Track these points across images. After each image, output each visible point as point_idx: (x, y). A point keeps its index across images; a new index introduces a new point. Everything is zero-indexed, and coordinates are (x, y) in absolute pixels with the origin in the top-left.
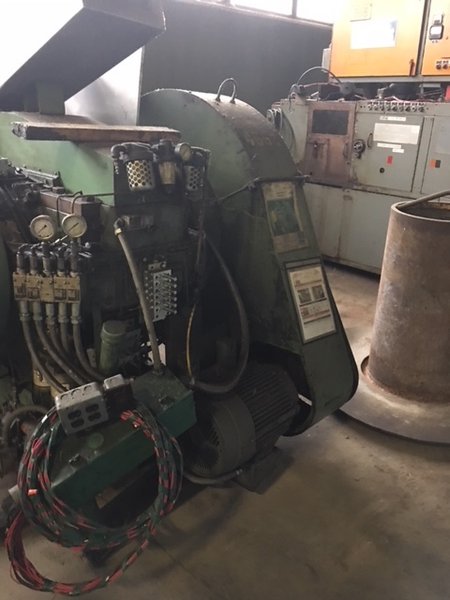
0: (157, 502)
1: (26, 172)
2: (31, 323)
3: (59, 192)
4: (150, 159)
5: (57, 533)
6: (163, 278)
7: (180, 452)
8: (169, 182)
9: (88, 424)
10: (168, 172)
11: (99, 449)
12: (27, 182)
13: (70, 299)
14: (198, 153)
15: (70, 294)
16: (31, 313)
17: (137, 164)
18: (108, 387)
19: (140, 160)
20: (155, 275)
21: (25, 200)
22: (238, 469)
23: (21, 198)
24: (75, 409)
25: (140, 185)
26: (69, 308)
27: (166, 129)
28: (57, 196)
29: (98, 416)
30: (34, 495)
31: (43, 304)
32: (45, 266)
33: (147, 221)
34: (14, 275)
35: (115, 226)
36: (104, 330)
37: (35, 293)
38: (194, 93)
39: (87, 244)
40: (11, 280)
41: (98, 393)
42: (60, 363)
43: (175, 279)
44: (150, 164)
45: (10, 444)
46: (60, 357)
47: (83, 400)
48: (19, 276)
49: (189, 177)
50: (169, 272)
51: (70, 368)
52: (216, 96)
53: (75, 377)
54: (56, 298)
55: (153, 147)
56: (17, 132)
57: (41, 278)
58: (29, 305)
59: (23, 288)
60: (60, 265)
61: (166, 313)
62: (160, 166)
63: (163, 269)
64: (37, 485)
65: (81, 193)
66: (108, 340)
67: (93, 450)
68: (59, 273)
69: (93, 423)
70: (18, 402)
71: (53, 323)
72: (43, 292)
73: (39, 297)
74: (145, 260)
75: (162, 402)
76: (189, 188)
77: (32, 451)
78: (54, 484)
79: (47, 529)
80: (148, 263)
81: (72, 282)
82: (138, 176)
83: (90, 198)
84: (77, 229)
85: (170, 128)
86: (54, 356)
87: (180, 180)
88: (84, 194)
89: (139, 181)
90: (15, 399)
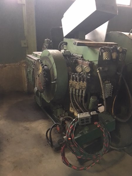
0: (103, 150)
1: (74, 54)
2: (72, 94)
3: (82, 60)
4: (110, 51)
5: (75, 151)
6: (109, 85)
7: (110, 137)
8: (114, 58)
9: (85, 123)
10: (114, 55)
11: (88, 131)
12: (74, 57)
13: (83, 89)
14: (124, 50)
15: (83, 87)
16: (72, 92)
17: (106, 53)
18: (92, 114)
19: (107, 51)
20: (107, 84)
21: (74, 62)
22: (125, 146)
23: (73, 61)
24: (83, 118)
25: (106, 58)
26: (82, 91)
27: (113, 43)
28: (82, 61)
29: (88, 121)
30: (70, 139)
31: (76, 89)
32: (78, 79)
33: (106, 69)
34: (70, 81)
35: (97, 70)
36: (91, 98)
37: (74, 86)
38: (122, 32)
39: (89, 74)
40: (69, 82)
41: (89, 115)
42: (78, 106)
43: (113, 86)
44: (110, 53)
45: (62, 126)
46: (79, 104)
47: (85, 116)
48: (71, 81)
49: (120, 57)
50: (111, 84)
51: (81, 107)
52: (129, 33)
53: (82, 110)
54: (80, 88)
55: (111, 48)
56: (75, 44)
57: (76, 82)
58: (72, 89)
59: (71, 85)
60: (82, 79)
61: (108, 96)
62: (112, 54)
63: (109, 83)
64: (71, 137)
65: (88, 60)
66: (92, 101)
67: (86, 131)
68: (81, 81)
69: (86, 123)
70: (65, 115)
71: (78, 95)
72: (76, 86)
73: (75, 87)
74: (104, 80)
75: (106, 121)
76: (120, 60)
77: (70, 128)
78: (75, 138)
79: (72, 150)
80: (104, 81)
81: (84, 84)
82: (106, 56)
83: (91, 62)
84: (88, 70)
85: (115, 43)
86: (77, 103)
87: (117, 57)
88: (89, 61)
89: (106, 57)
90: (64, 114)
